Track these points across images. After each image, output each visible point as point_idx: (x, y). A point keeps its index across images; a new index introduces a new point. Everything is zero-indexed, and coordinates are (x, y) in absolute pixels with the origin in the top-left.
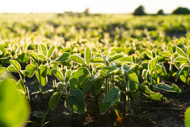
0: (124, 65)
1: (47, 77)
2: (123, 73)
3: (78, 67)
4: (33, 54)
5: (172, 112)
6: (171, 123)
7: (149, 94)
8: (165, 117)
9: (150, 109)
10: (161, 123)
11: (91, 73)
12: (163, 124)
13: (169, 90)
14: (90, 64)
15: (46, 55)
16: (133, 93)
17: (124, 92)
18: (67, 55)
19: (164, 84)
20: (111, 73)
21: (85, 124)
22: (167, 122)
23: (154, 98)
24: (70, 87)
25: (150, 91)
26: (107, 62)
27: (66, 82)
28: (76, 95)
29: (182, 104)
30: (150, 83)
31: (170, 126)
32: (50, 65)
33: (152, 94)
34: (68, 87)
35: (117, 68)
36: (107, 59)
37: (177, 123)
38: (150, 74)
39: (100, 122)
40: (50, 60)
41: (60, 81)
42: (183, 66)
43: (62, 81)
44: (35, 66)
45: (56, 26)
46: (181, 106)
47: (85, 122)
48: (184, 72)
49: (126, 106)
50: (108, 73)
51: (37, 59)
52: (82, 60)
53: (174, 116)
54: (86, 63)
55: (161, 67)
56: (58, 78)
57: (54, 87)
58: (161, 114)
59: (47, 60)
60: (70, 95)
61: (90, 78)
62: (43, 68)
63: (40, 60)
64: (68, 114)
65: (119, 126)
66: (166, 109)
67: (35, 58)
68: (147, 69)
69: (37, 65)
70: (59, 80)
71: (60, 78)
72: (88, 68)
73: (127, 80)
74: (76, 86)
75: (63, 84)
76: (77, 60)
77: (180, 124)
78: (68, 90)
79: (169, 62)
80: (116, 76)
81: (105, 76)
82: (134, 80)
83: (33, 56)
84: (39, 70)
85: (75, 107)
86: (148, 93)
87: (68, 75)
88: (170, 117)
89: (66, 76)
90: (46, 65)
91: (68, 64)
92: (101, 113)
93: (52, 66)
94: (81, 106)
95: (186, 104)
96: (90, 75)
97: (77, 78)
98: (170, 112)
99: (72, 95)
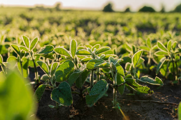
0: (111, 58)
1: (28, 69)
2: (111, 65)
3: (61, 60)
4: (15, 46)
5: (155, 104)
6: (156, 116)
7: (137, 87)
8: (149, 110)
9: (134, 101)
10: (146, 115)
11: (76, 66)
12: (149, 117)
13: (153, 83)
14: (75, 57)
15: (28, 47)
16: (120, 86)
17: (111, 85)
18: (50, 48)
19: (147, 77)
20: (99, 65)
21: (71, 116)
22: (152, 115)
23: (141, 91)
24: (55, 80)
25: (137, 84)
26: (93, 54)
27: (52, 75)
28: (62, 87)
29: (163, 96)
30: (134, 76)
31: (156, 118)
32: (32, 58)
33: (139, 87)
34: (53, 80)
35: (104, 61)
36: (94, 52)
37: (162, 116)
38: (134, 67)
39: (85, 115)
40: (33, 52)
41: (45, 74)
42: (163, 60)
43: (48, 74)
44: (17, 58)
45: (29, 20)
46: (162, 98)
47: (71, 115)
48: (164, 65)
49: (113, 98)
50: (97, 66)
51: (20, 52)
52: (67, 52)
53: (158, 108)
54: (71, 56)
55: (143, 60)
56: (44, 71)
57: (36, 79)
58: (144, 106)
59: (30, 52)
60: (56, 87)
61: (76, 71)
62: (25, 60)
63: (23, 52)
64: (53, 107)
65: (105, 119)
66: (149, 102)
67: (17, 49)
68: (131, 62)
69: (19, 57)
70: (45, 72)
71: (46, 70)
72: (74, 61)
73: (115, 73)
74: (61, 79)
75: (48, 76)
76: (62, 52)
77: (164, 116)
78: (54, 82)
79: (148, 56)
80: (100, 69)
81: (91, 68)
82: (120, 73)
83: (15, 48)
84: (21, 62)
85: (61, 100)
86: (135, 86)
87: (54, 67)
88: (153, 109)
89: (52, 68)
90: (28, 57)
91: (50, 57)
92: (88, 106)
93: (35, 58)
94: (67, 99)
95: (167, 96)
96: (75, 68)
97: (63, 71)
98: (153, 105)
99: (58, 88)
